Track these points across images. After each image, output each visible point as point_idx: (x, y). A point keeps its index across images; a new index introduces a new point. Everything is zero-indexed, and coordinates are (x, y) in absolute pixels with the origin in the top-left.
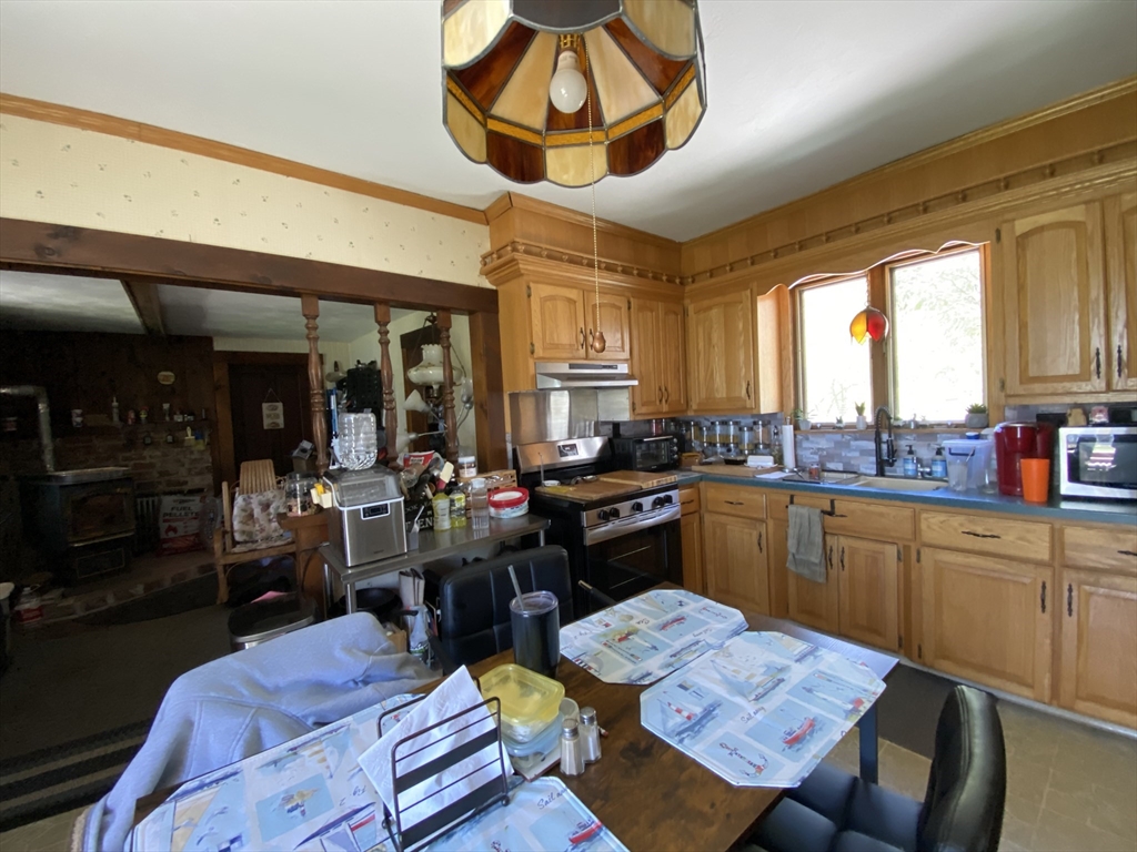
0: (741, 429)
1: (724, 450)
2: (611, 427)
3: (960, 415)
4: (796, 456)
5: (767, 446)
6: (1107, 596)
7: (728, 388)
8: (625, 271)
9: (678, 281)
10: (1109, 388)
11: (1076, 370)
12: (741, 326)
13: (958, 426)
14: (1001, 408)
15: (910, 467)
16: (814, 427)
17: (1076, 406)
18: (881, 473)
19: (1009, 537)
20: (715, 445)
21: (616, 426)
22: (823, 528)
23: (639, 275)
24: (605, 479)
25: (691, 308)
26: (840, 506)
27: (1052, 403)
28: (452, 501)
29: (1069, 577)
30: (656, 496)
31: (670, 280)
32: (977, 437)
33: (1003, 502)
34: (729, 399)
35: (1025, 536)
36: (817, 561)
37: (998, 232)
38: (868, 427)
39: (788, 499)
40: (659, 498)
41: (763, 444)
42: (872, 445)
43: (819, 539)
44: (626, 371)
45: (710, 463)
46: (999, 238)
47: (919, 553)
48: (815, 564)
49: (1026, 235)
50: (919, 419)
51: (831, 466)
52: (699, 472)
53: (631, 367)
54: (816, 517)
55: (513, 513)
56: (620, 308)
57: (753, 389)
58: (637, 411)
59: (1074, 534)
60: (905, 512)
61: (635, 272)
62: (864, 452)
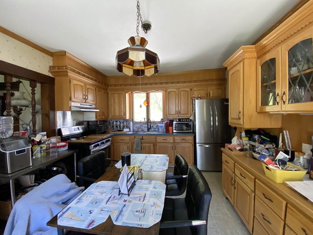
0: (121, 123)
1: (116, 128)
2: (87, 122)
3: (160, 120)
4: (133, 128)
5: (126, 127)
6: (180, 146)
7: (119, 113)
8: (96, 81)
9: (106, 85)
10: (178, 116)
11: (175, 113)
12: (122, 99)
13: (159, 122)
14: (165, 119)
15: (153, 129)
16: (136, 122)
17: (175, 119)
18: (148, 131)
19: (168, 139)
20: (114, 127)
21: (88, 122)
22: (141, 142)
23: (98, 82)
24: (90, 137)
25: (110, 93)
26: (144, 138)
27: (171, 118)
28: (41, 148)
29: (175, 144)
30: (106, 140)
31: (105, 85)
32: (162, 124)
33: (167, 134)
34: (119, 116)
35: (170, 139)
36: (140, 149)
37: (166, 90)
38: (146, 122)
39: (134, 137)
40: (107, 140)
41: (126, 126)
42: (147, 126)
43: (140, 145)
44: (94, 107)
45: (114, 131)
46: (166, 92)
47: (156, 144)
48: (139, 150)
49: (169, 92)
50: (154, 121)
51: (139, 130)
52: (113, 133)
53: (96, 106)
54: (140, 140)
55: (64, 149)
56: (93, 90)
57: (125, 114)
58: (97, 118)
59: (176, 138)
60: (154, 137)
61: (97, 81)
62: (145, 127)
